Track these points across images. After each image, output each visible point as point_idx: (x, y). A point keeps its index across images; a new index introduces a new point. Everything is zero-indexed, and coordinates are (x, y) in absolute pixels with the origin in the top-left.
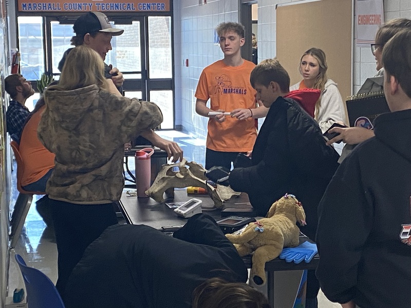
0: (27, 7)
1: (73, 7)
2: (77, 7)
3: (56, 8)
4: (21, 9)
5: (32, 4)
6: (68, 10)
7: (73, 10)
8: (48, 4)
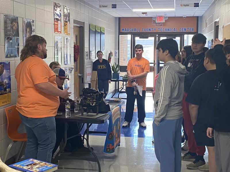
0: (124, 30)
1: (146, 30)
2: (149, 30)
3: (138, 31)
4: (122, 31)
5: (127, 29)
6: (144, 31)
7: (146, 31)
8: (134, 29)
